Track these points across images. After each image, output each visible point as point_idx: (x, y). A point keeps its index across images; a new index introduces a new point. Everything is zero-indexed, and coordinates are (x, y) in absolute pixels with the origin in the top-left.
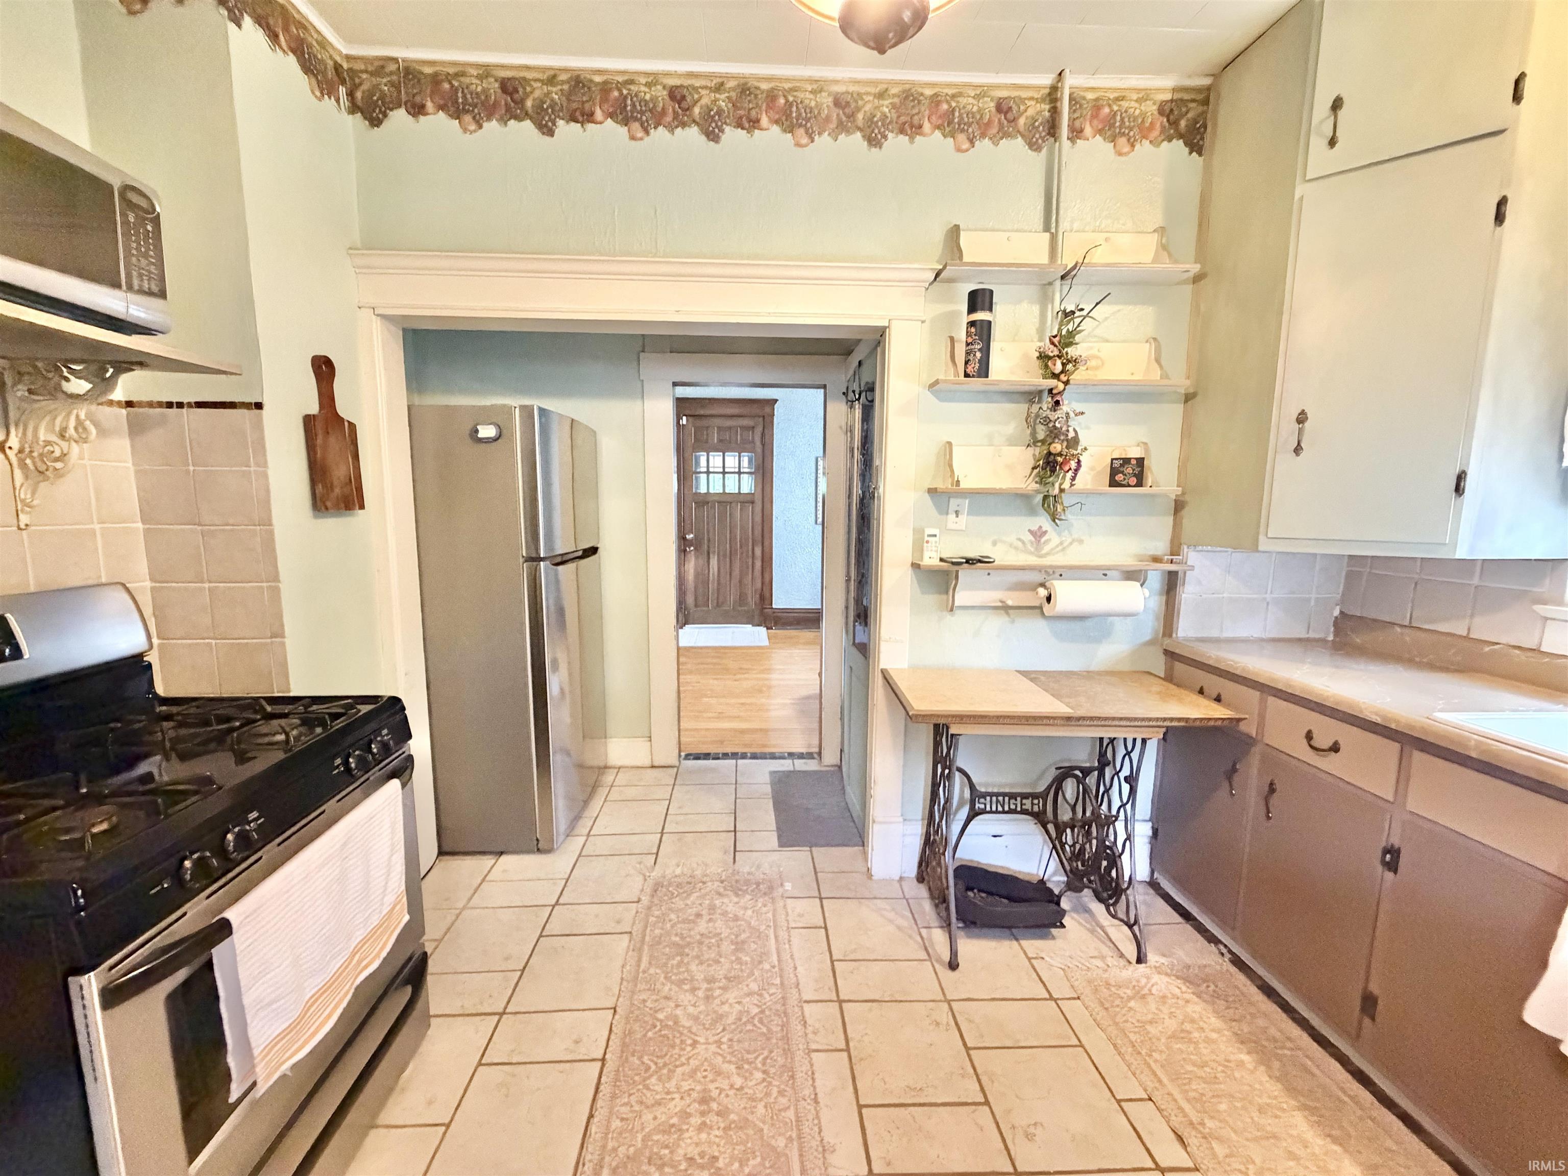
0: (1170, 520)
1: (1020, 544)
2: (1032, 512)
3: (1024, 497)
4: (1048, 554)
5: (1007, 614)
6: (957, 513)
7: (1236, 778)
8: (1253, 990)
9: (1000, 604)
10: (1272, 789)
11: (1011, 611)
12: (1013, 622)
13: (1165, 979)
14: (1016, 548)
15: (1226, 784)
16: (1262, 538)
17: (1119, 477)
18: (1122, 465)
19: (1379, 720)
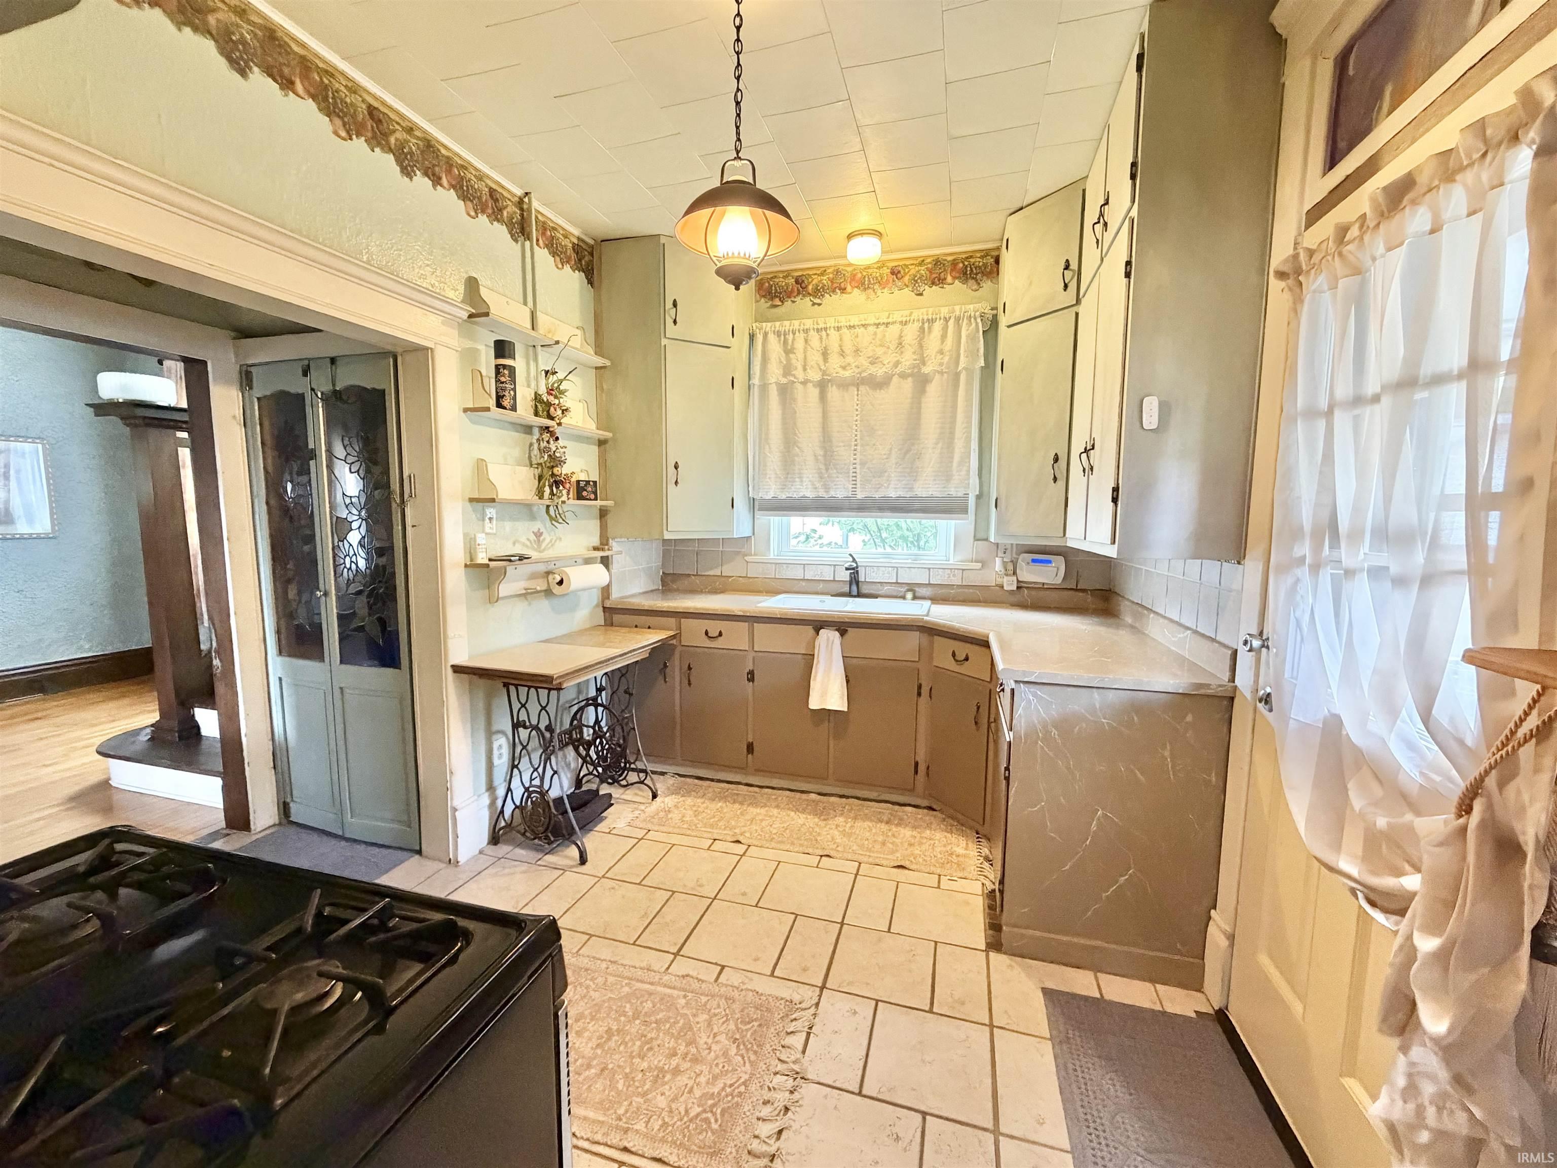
0: (597, 522)
1: (528, 543)
2: (533, 517)
3: (528, 506)
4: (544, 550)
5: (526, 599)
6: (490, 519)
7: (668, 670)
8: (696, 781)
9: (524, 592)
10: (690, 668)
11: (528, 596)
12: (530, 604)
13: (670, 797)
14: (527, 546)
15: (661, 678)
16: (665, 532)
17: (585, 493)
18: (586, 485)
19: (742, 614)
